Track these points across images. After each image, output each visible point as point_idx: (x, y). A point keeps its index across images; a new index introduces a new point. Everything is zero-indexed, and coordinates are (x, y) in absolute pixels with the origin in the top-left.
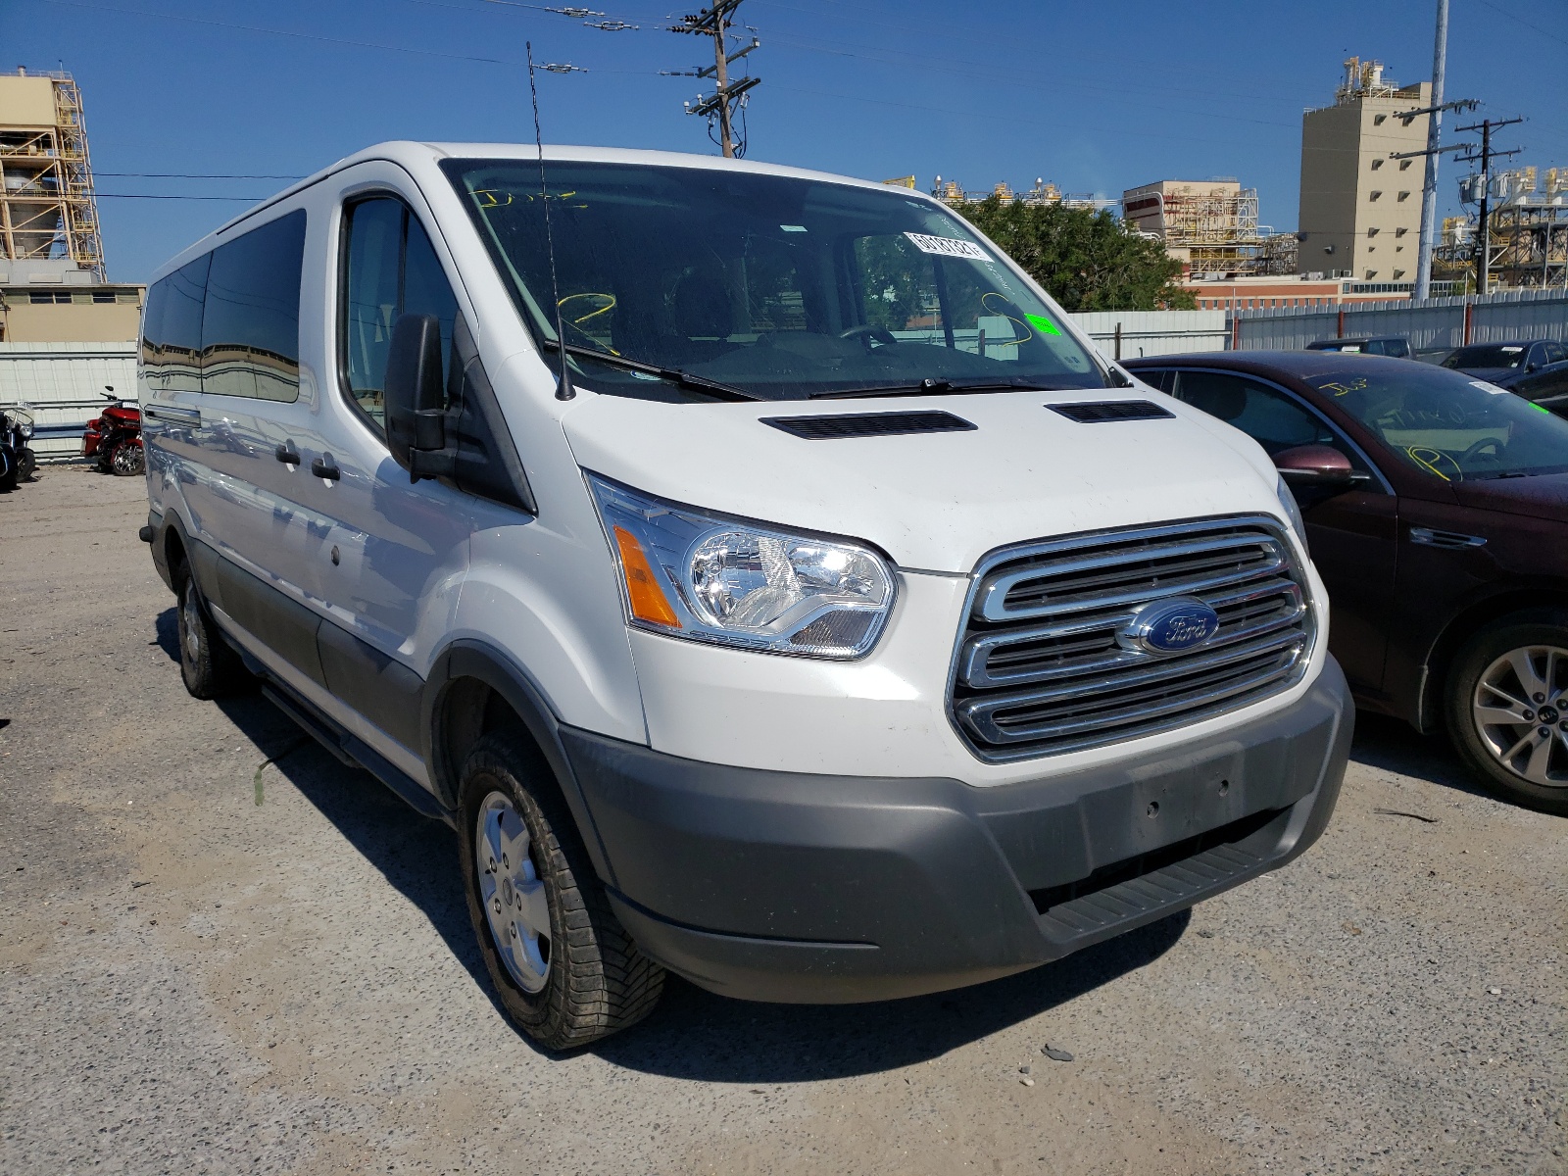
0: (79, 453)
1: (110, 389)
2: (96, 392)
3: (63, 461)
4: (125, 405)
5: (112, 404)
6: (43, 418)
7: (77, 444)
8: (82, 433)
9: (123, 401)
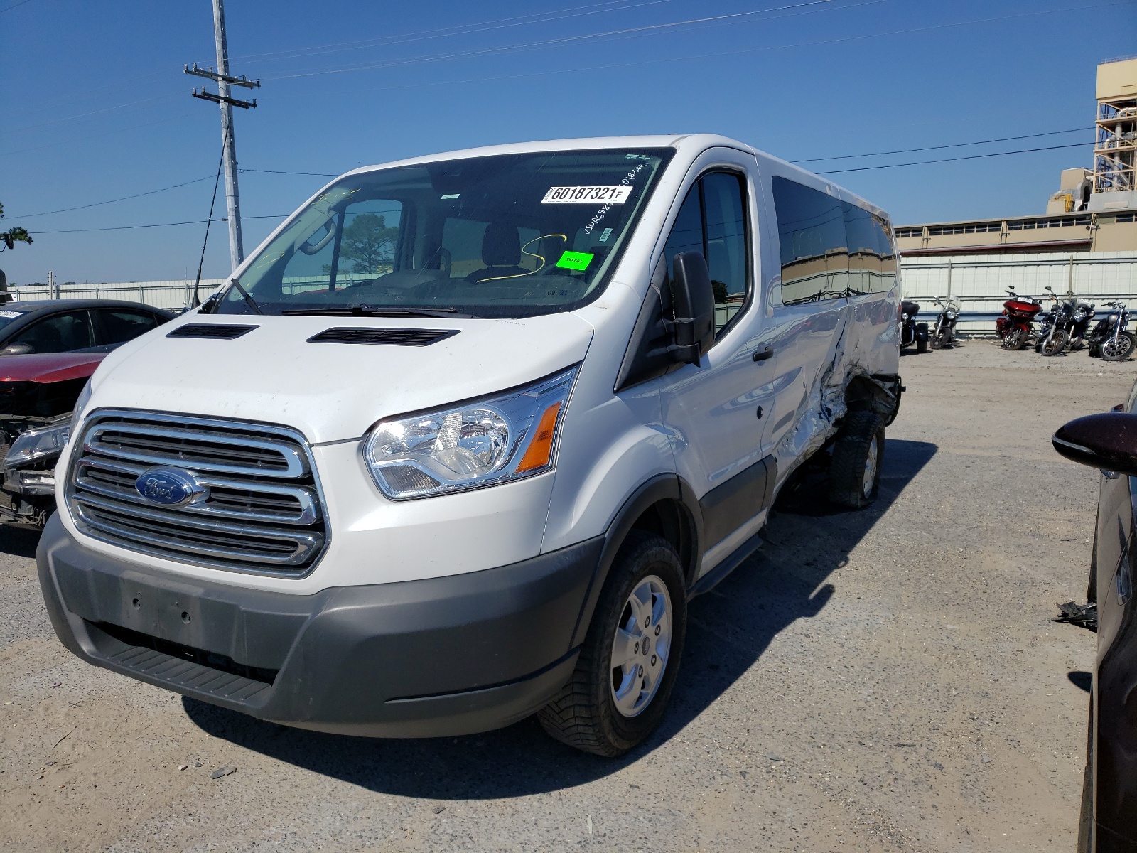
0: (994, 332)
1: (1012, 287)
2: (1002, 291)
3: (984, 337)
4: (1020, 300)
5: (1011, 298)
6: (966, 307)
7: (992, 326)
8: (996, 318)
9: (1019, 296)
